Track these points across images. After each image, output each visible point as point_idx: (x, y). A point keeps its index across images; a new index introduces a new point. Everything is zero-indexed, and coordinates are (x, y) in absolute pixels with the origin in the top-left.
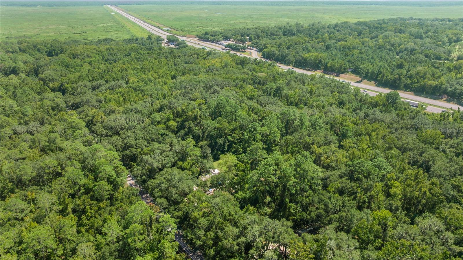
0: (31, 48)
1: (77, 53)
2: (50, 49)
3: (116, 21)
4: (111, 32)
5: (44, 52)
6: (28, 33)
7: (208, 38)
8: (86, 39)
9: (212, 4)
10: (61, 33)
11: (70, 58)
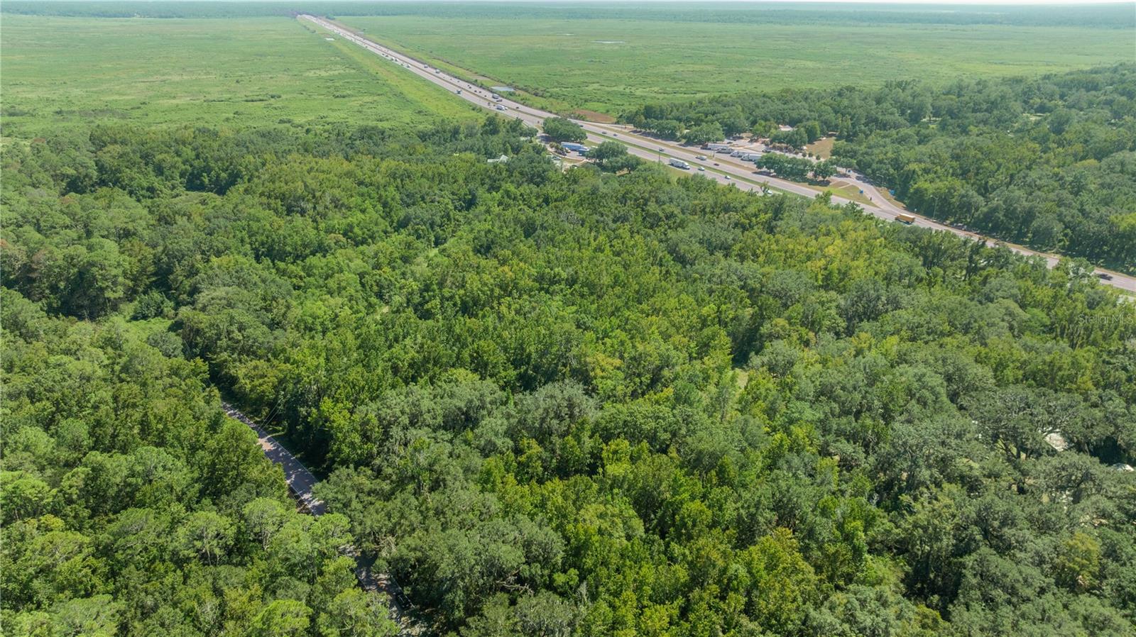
0: (134, 164)
1: (296, 190)
2: (196, 163)
3: (349, 63)
4: (349, 96)
5: (177, 175)
6: (116, 97)
7: (674, 129)
8: (289, 121)
9: (568, 18)
10: (209, 97)
11: (276, 211)
